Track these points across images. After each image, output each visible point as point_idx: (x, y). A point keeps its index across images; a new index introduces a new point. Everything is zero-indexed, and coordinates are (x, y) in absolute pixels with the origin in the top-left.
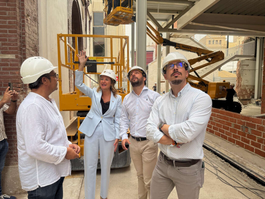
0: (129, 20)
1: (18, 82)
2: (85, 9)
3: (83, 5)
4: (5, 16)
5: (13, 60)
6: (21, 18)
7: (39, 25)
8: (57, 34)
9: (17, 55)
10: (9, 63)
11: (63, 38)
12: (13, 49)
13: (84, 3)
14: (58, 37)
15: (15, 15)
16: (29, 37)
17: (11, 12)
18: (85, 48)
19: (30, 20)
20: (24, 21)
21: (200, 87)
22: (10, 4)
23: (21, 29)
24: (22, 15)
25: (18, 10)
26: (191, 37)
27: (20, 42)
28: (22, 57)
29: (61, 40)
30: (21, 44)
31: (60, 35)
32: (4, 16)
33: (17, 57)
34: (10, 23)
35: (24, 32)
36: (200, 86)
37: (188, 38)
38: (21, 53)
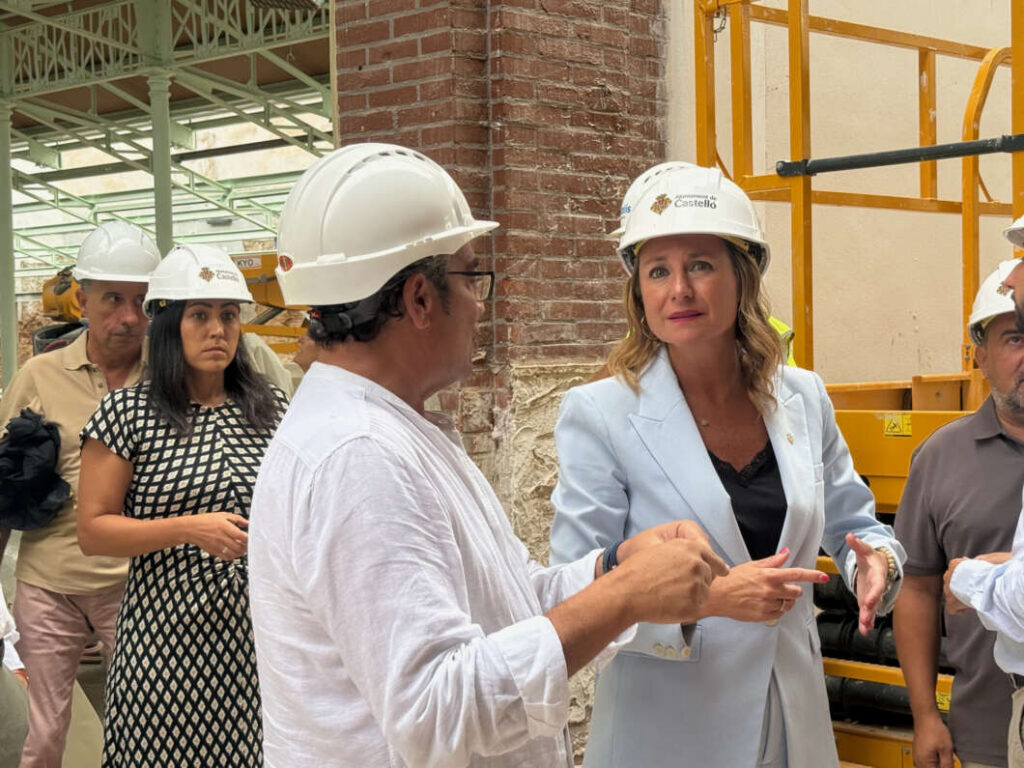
12: (437, 137)
27: (478, 90)
35: (498, 30)
38: (485, 152)
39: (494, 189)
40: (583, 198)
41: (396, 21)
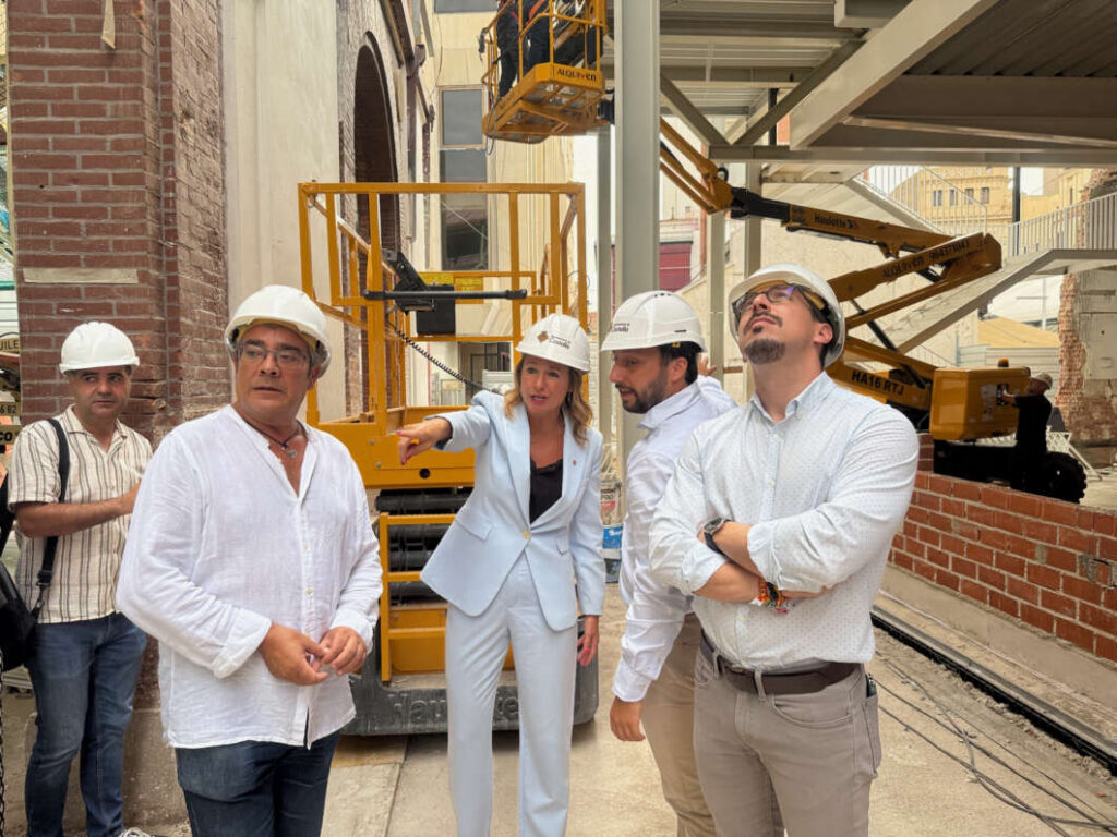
0: (588, 116)
1: (146, 377)
2: (408, 78)
3: (400, 64)
4: (101, 119)
5: (127, 290)
6: (161, 125)
7: (227, 150)
8: (300, 185)
9: (145, 269)
10: (113, 302)
11: (321, 199)
12: (130, 246)
13: (403, 58)
14: (303, 195)
15: (136, 114)
16: (190, 201)
17: (121, 103)
18: (408, 238)
19: (195, 132)
20: (169, 139)
21: (899, 388)
22: (118, 72)
23: (161, 169)
24: (165, 113)
25: (148, 95)
26: (855, 179)
27: (158, 217)
28: (163, 276)
29: (314, 208)
30: (160, 229)
31: (310, 185)
32: (97, 122)
33: (143, 277)
34: (117, 145)
35: (171, 179)
36: (896, 385)
37: (841, 183)
38: (161, 261)
39: (167, 288)
40: (208, 300)
41: (83, 157)
